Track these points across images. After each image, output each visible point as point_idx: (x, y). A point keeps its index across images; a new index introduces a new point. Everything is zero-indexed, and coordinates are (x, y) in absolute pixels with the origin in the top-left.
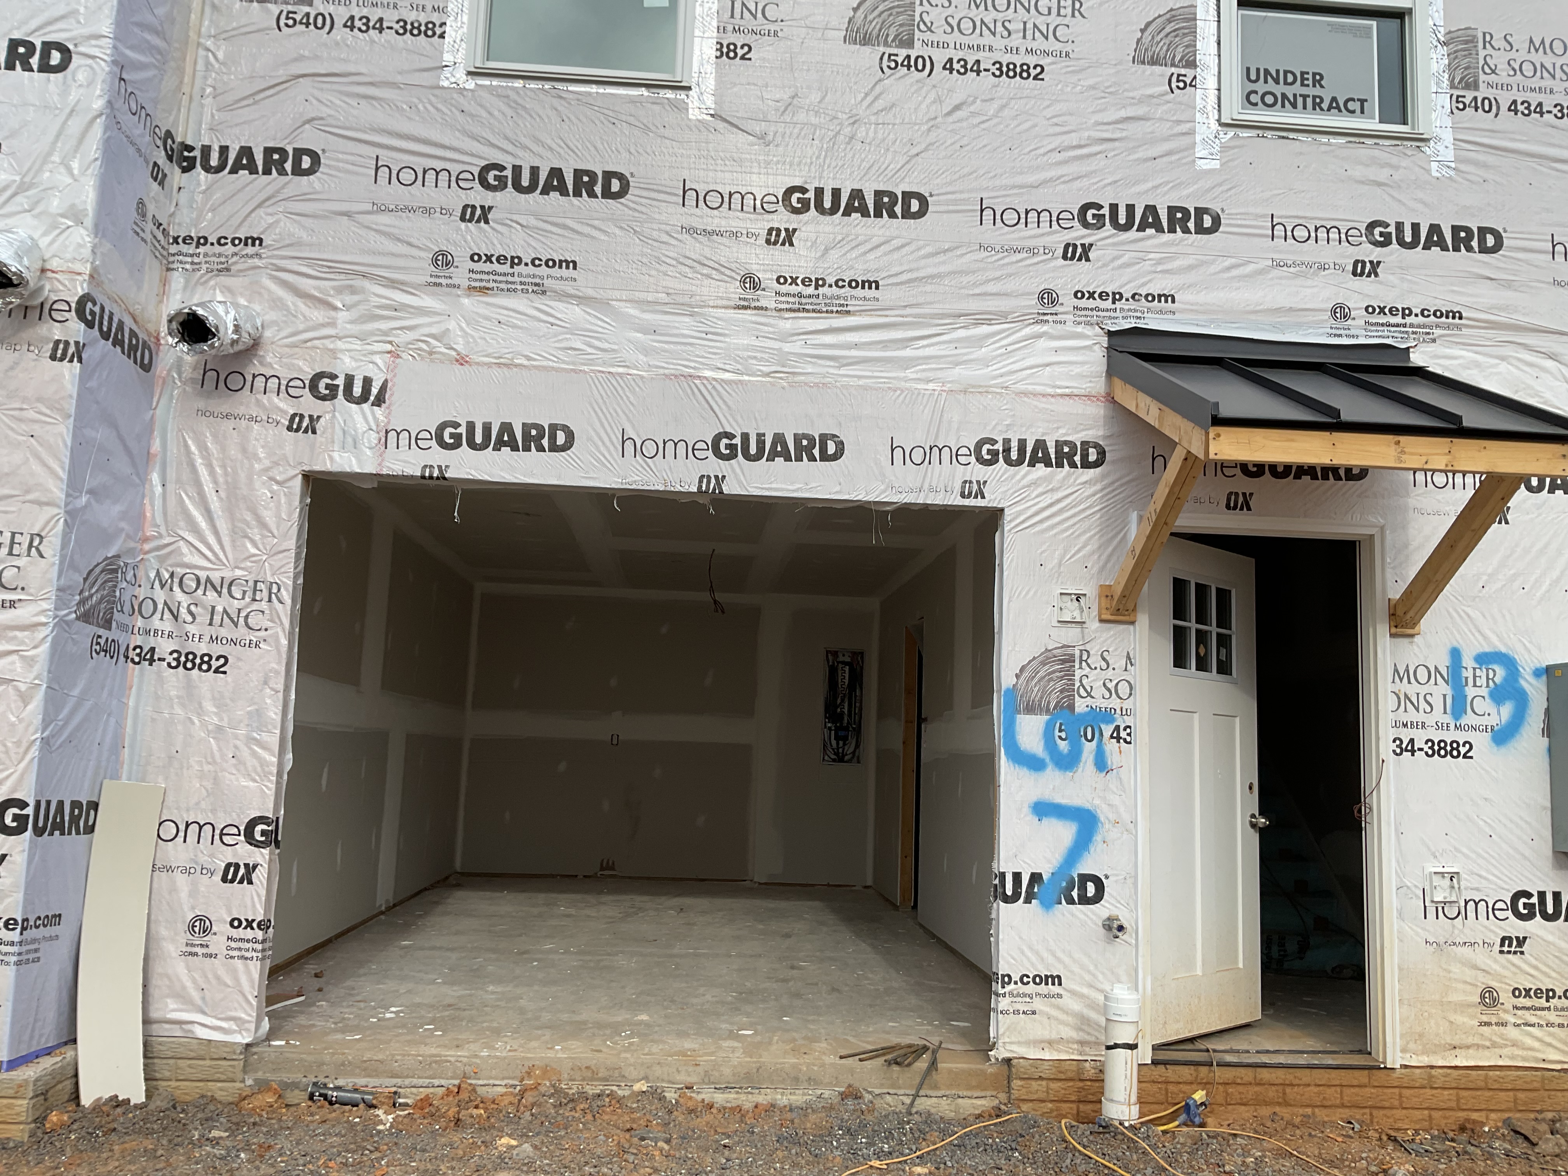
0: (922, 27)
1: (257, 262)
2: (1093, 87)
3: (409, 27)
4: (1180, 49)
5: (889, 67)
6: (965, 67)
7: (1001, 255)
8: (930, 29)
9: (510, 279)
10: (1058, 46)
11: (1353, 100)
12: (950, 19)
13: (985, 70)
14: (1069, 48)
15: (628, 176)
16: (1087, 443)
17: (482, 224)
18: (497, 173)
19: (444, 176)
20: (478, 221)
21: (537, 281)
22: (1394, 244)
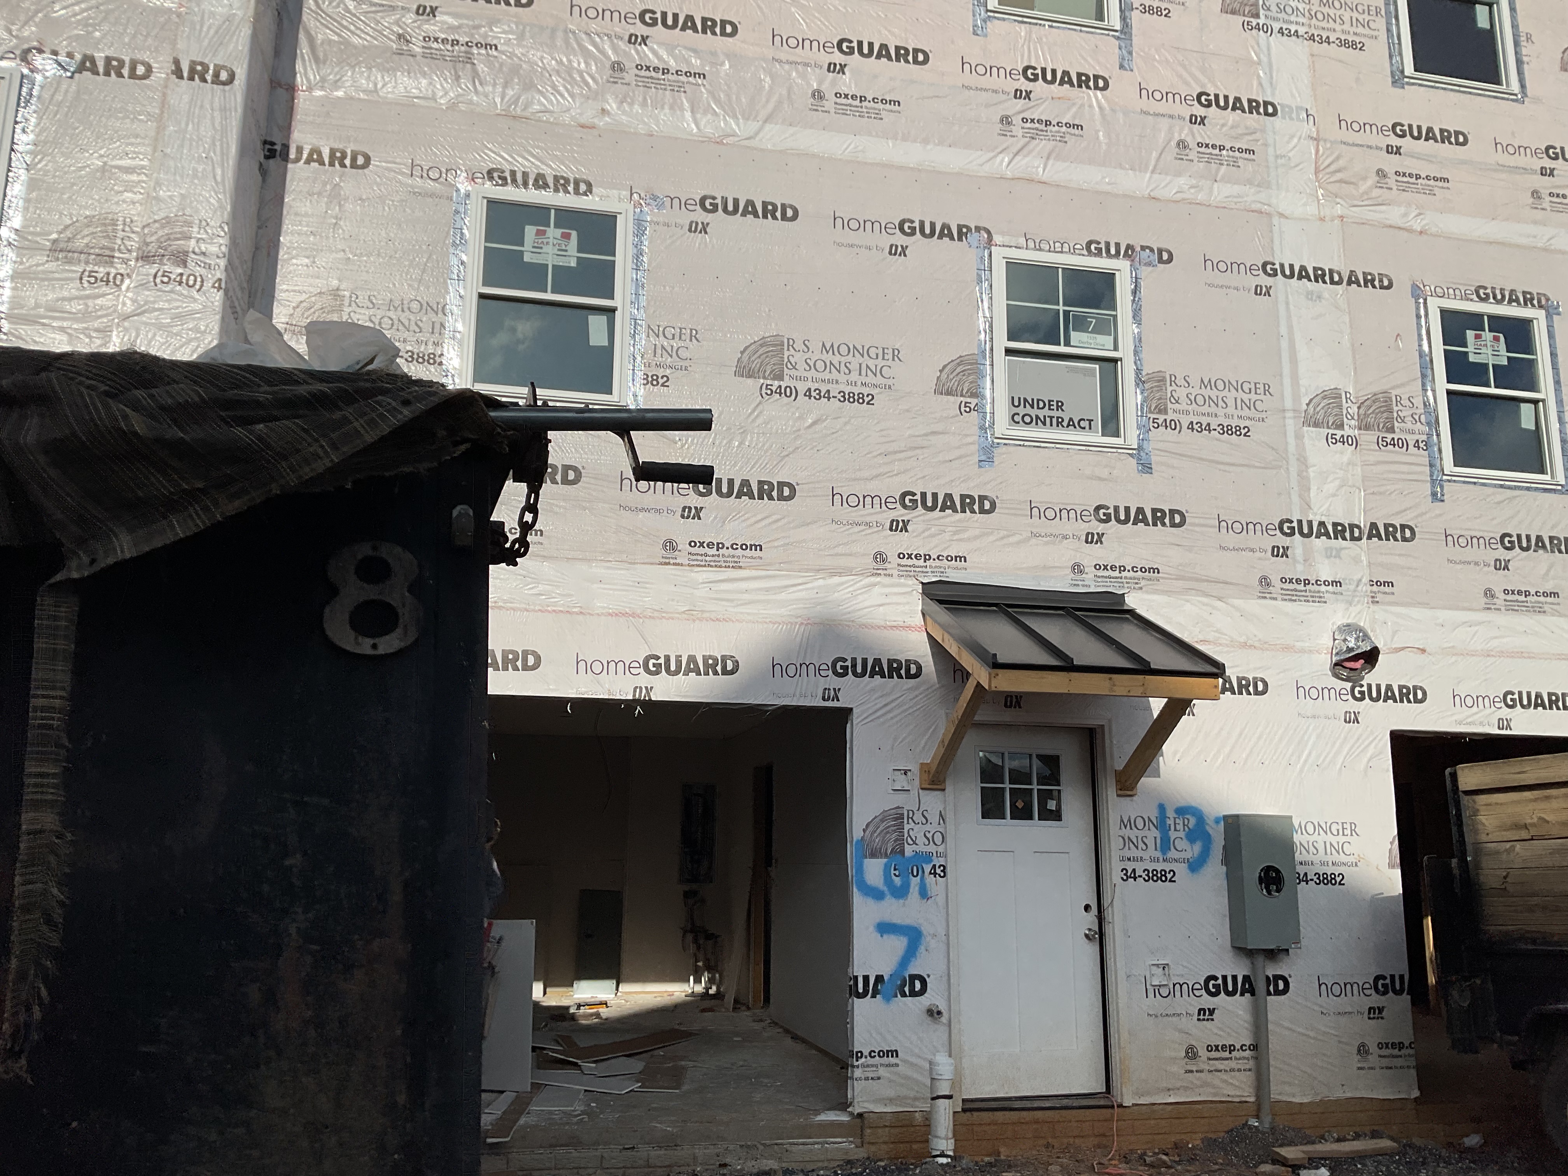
0: (789, 366)
2: (908, 411)
3: (415, 356)
4: (967, 384)
5: (767, 394)
6: (819, 394)
7: (848, 527)
8: (794, 368)
10: (883, 381)
11: (1084, 420)
12: (808, 361)
13: (834, 397)
14: (890, 382)
15: (580, 468)
16: (909, 660)
22: (1113, 521)
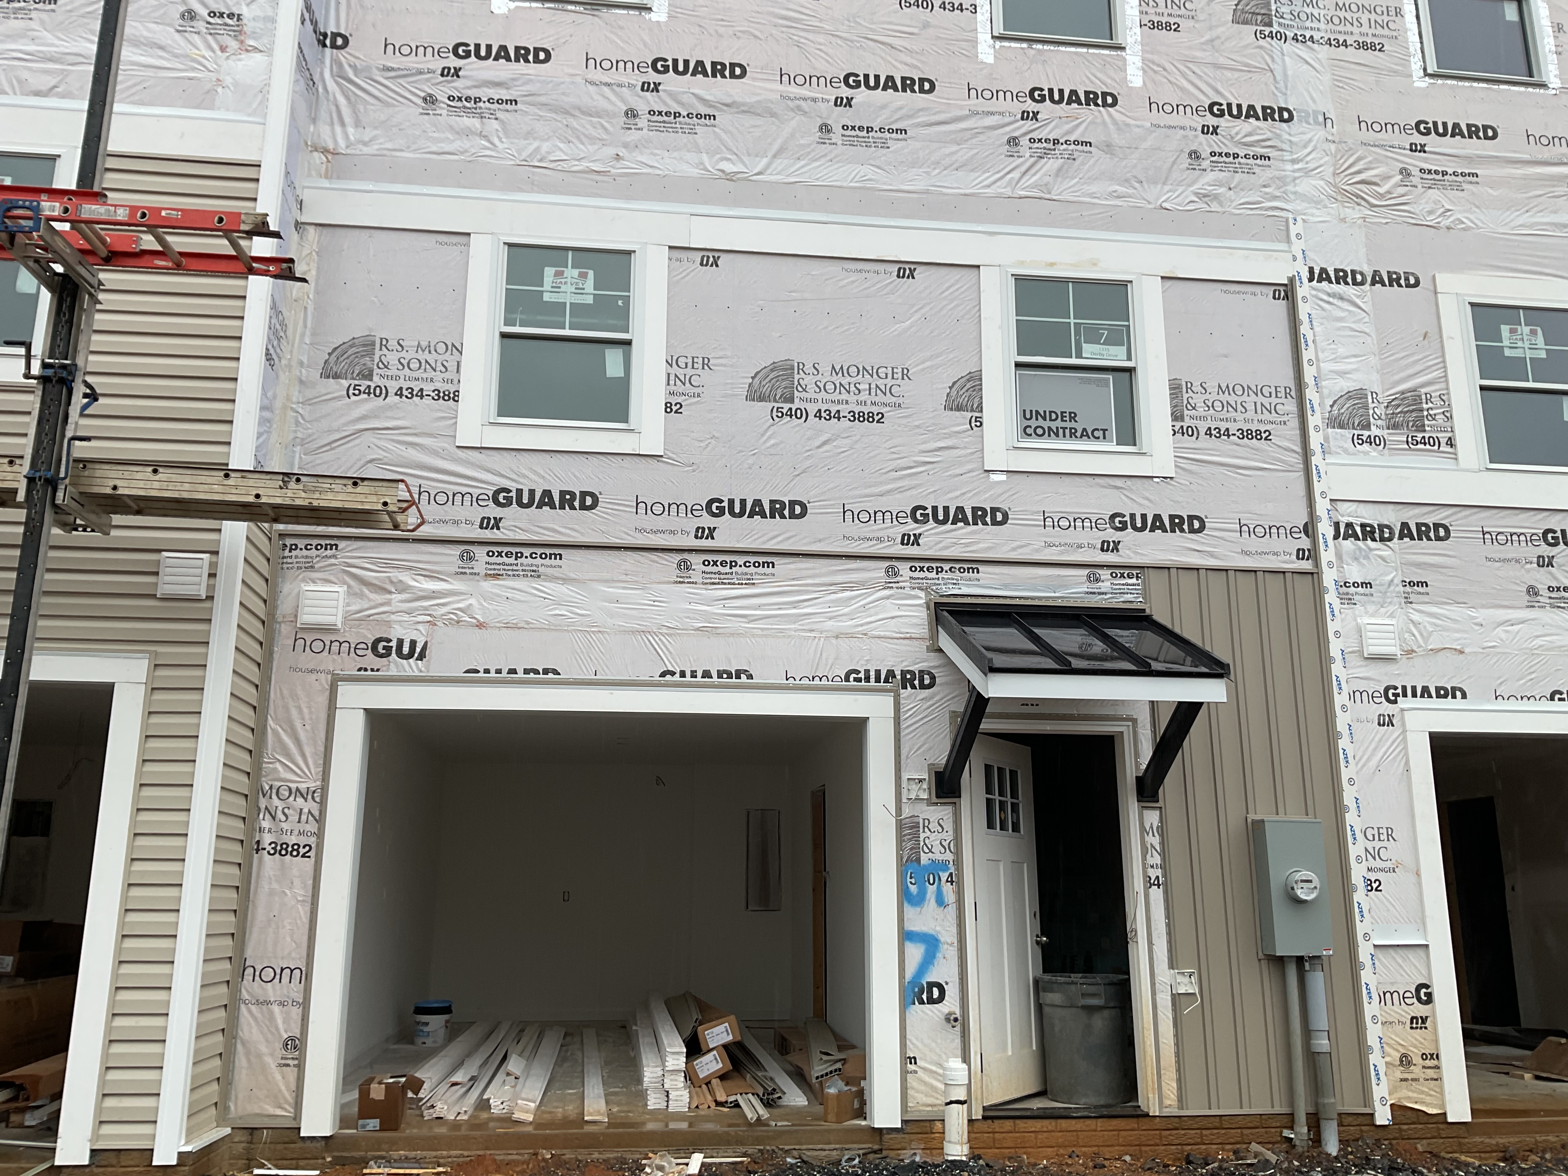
0: (800, 389)
1: (333, 561)
2: (918, 427)
3: (442, 395)
4: (974, 400)
5: (777, 416)
6: (829, 415)
7: (858, 542)
8: (804, 390)
9: (515, 568)
10: (893, 399)
11: (1097, 430)
12: (818, 383)
13: (843, 417)
14: (900, 400)
15: (598, 494)
16: (923, 671)
17: (495, 530)
18: (505, 494)
19: (467, 498)
20: (492, 528)
21: (534, 568)
22: (1130, 530)
